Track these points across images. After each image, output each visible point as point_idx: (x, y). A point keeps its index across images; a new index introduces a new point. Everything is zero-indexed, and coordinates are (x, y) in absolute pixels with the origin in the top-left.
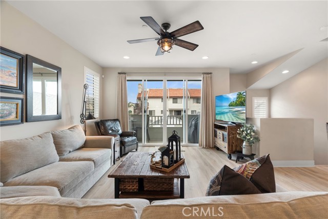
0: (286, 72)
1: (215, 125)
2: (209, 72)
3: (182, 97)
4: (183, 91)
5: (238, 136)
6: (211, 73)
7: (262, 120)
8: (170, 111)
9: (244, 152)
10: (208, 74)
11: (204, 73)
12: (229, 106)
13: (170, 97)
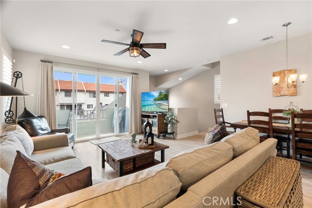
0: (180, 79)
1: (142, 115)
2: (137, 73)
3: (113, 92)
4: (115, 87)
5: (165, 121)
6: (137, 74)
7: (179, 109)
8: (61, 106)
9: (169, 131)
10: (136, 74)
11: (133, 73)
12: (154, 100)
13: (62, 90)
